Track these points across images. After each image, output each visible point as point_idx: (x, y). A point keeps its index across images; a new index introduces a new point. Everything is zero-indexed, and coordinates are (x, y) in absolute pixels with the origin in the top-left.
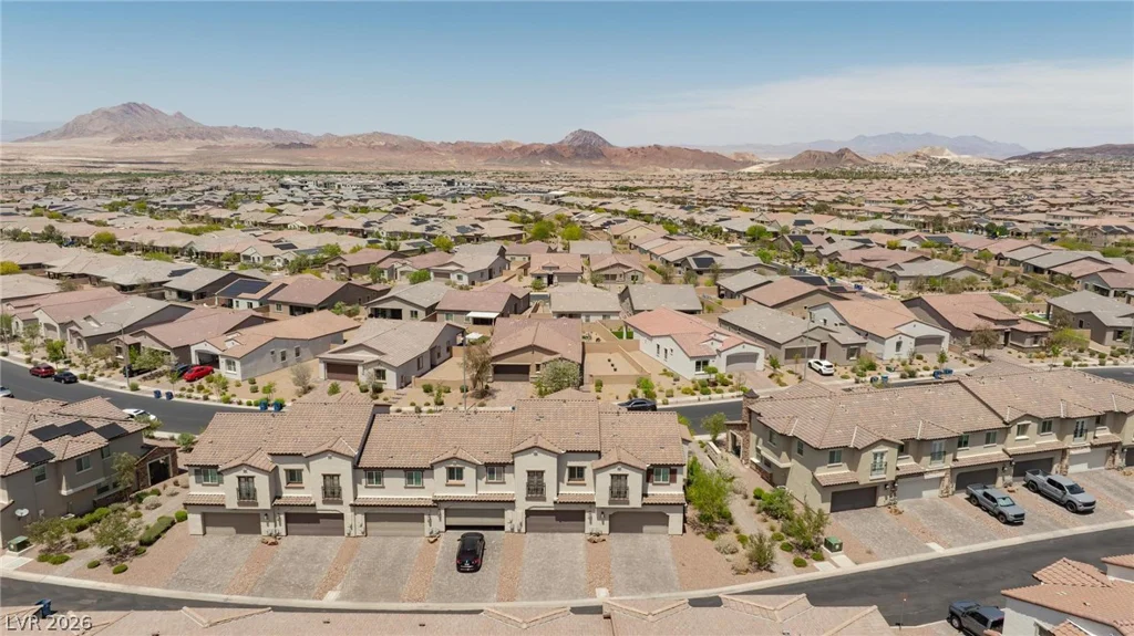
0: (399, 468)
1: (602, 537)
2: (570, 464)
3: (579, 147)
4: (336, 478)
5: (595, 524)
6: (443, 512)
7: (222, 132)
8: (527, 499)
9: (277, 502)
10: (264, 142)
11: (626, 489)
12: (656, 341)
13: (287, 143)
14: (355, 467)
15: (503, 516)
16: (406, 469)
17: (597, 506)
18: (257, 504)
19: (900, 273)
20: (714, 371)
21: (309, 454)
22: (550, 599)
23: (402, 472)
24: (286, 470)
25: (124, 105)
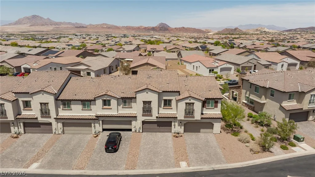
0: (78, 100)
1: (180, 135)
2: (165, 98)
3: (161, 27)
4: (46, 105)
5: (177, 128)
6: (101, 122)
7: (60, 23)
8: (143, 115)
9: (18, 117)
10: (73, 26)
11: (193, 110)
12: (193, 64)
13: (79, 26)
14: (56, 100)
15: (131, 124)
16: (82, 101)
17: (178, 119)
18: (7, 118)
19: (268, 50)
20: (217, 73)
21: (32, 92)
22: (155, 168)
23: (80, 102)
24: (23, 101)
25: (32, 16)
